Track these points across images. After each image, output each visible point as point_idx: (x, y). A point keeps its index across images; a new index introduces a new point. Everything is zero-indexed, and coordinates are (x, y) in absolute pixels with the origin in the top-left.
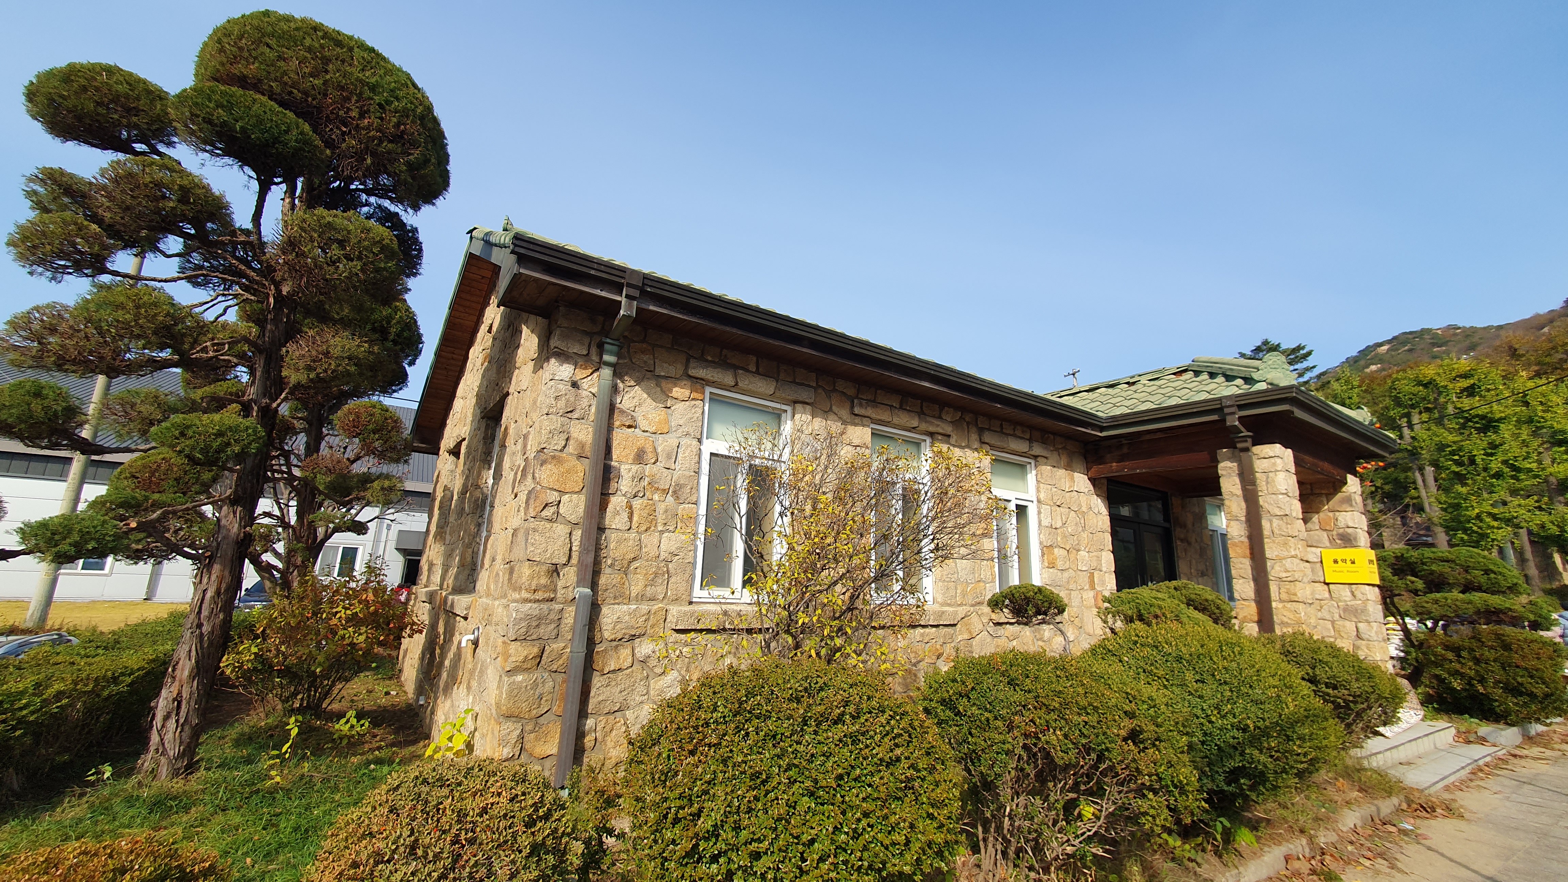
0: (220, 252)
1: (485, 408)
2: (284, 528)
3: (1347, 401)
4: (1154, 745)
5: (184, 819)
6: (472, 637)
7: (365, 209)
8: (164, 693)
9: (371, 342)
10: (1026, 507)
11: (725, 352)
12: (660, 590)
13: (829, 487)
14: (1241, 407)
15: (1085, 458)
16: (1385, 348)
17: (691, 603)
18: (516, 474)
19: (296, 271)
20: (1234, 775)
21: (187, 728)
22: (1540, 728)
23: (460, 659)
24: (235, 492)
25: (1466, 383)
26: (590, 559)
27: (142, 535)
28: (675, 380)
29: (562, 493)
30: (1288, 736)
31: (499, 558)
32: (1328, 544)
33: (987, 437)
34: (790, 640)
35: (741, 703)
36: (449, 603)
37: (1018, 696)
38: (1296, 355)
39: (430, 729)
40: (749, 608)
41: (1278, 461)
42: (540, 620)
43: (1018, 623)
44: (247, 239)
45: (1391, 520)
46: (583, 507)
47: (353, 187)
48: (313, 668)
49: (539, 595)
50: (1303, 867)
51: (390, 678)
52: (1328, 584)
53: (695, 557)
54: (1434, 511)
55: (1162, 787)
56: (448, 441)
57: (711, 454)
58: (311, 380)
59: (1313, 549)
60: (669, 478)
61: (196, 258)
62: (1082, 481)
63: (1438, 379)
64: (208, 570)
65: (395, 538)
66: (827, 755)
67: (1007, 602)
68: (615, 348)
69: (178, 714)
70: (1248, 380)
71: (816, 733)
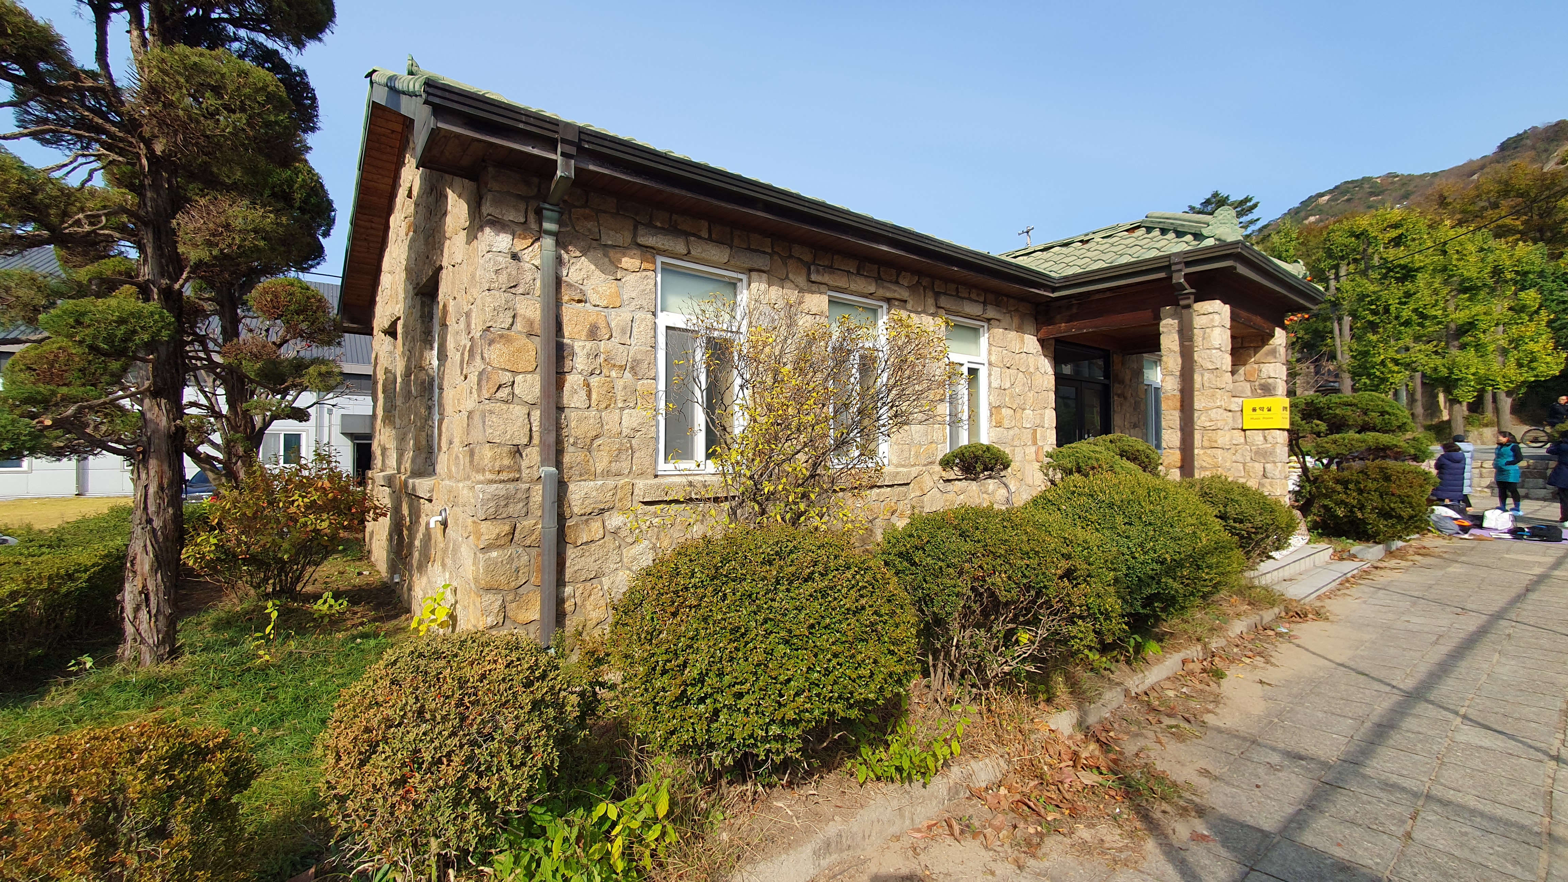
0: (65, 100)
1: (418, 284)
2: (216, 418)
3: (1284, 254)
4: (1085, 580)
5: (180, 698)
6: (440, 518)
7: (236, 45)
8: (128, 586)
9: (277, 212)
10: (977, 370)
11: (674, 217)
12: (625, 466)
13: (788, 358)
14: (1188, 264)
15: (1036, 319)
16: (1326, 198)
17: (656, 476)
18: (463, 354)
19: (168, 125)
20: (1149, 601)
21: (161, 618)
22: (1400, 544)
23: (430, 539)
24: (155, 383)
25: (1394, 233)
26: (552, 438)
27: (59, 432)
28: (624, 249)
29: (515, 373)
30: (1197, 565)
31: (456, 441)
32: (1249, 394)
33: (944, 301)
34: (757, 507)
35: (717, 569)
36: (410, 486)
37: (968, 546)
38: (1244, 207)
39: (410, 604)
40: (714, 478)
41: (1216, 317)
42: (508, 499)
43: (966, 479)
44: (96, 84)
45: (1306, 368)
46: (539, 386)
47: (214, 16)
48: (280, 555)
49: (504, 476)
50: (1196, 667)
51: (360, 559)
52: (1244, 430)
53: (658, 432)
54: (1345, 359)
55: (1089, 615)
56: (381, 319)
57: (668, 328)
58: (215, 257)
59: (1236, 399)
60: (625, 354)
61: (36, 108)
62: (1031, 342)
63: (1370, 229)
64: (144, 466)
65: (339, 422)
66: (799, 609)
67: (957, 461)
68: (555, 215)
69: (148, 606)
70: (1198, 236)
71: (788, 590)
